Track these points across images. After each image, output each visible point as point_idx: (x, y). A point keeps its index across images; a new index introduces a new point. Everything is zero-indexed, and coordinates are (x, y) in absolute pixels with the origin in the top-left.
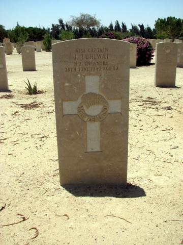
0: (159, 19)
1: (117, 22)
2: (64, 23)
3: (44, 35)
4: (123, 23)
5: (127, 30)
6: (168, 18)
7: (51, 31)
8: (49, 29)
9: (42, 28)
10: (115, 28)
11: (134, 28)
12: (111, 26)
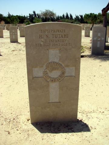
0: (86, 14)
1: (67, 13)
2: (36, 13)
3: (25, 20)
4: (70, 14)
5: (73, 18)
6: (90, 14)
7: (28, 17)
8: (27, 17)
9: (23, 16)
10: (66, 17)
11: (77, 17)
12: (64, 16)
